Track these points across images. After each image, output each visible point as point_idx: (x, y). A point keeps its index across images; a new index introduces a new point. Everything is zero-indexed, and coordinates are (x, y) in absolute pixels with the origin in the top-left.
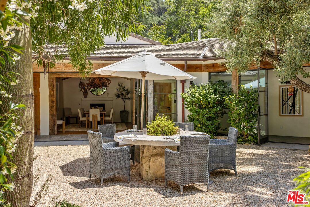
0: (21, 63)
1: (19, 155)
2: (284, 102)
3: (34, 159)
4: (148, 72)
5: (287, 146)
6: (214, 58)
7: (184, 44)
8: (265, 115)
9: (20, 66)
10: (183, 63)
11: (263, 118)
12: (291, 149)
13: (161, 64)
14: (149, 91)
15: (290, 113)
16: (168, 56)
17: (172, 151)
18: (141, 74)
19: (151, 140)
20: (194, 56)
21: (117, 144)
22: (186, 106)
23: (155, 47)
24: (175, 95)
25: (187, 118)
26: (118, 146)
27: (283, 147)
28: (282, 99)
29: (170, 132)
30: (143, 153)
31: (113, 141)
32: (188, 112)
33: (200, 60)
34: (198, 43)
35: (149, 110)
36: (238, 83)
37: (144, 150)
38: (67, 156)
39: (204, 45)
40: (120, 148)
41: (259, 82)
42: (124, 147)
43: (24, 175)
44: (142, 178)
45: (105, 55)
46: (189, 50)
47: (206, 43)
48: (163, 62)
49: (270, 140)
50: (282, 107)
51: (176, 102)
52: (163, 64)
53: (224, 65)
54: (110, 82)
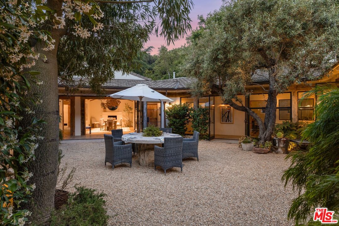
0: (48, 87)
1: (45, 158)
2: (223, 115)
3: (62, 157)
4: (144, 97)
5: (225, 141)
6: (183, 89)
7: (165, 80)
8: (212, 123)
9: (47, 90)
10: (165, 91)
11: (212, 125)
12: (227, 143)
13: (152, 92)
14: (144, 108)
15: (226, 121)
16: (156, 87)
17: (159, 147)
18: (140, 98)
19: (145, 140)
20: (171, 87)
21: (123, 143)
22: (166, 117)
23: (148, 81)
24: (160, 111)
25: (167, 125)
26: (124, 144)
27: (223, 142)
28: (222, 113)
29: (157, 135)
30: (140, 148)
31: (121, 140)
32: (167, 121)
33: (175, 90)
34: (173, 80)
35: (144, 120)
36: (197, 104)
37: (141, 146)
38: (91, 149)
39: (177, 81)
40: (125, 145)
41: (210, 104)
42: (128, 145)
43: (49, 172)
44: (140, 164)
45: (117, 86)
46: (168, 84)
47: (178, 80)
48: (153, 90)
49: (215, 137)
50: (222, 118)
51: (160, 115)
52: (153, 92)
53: (190, 93)
54: (120, 102)
